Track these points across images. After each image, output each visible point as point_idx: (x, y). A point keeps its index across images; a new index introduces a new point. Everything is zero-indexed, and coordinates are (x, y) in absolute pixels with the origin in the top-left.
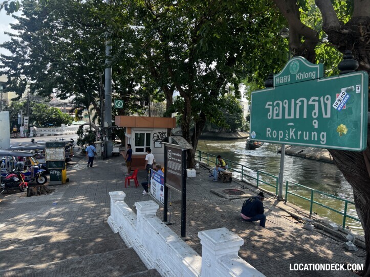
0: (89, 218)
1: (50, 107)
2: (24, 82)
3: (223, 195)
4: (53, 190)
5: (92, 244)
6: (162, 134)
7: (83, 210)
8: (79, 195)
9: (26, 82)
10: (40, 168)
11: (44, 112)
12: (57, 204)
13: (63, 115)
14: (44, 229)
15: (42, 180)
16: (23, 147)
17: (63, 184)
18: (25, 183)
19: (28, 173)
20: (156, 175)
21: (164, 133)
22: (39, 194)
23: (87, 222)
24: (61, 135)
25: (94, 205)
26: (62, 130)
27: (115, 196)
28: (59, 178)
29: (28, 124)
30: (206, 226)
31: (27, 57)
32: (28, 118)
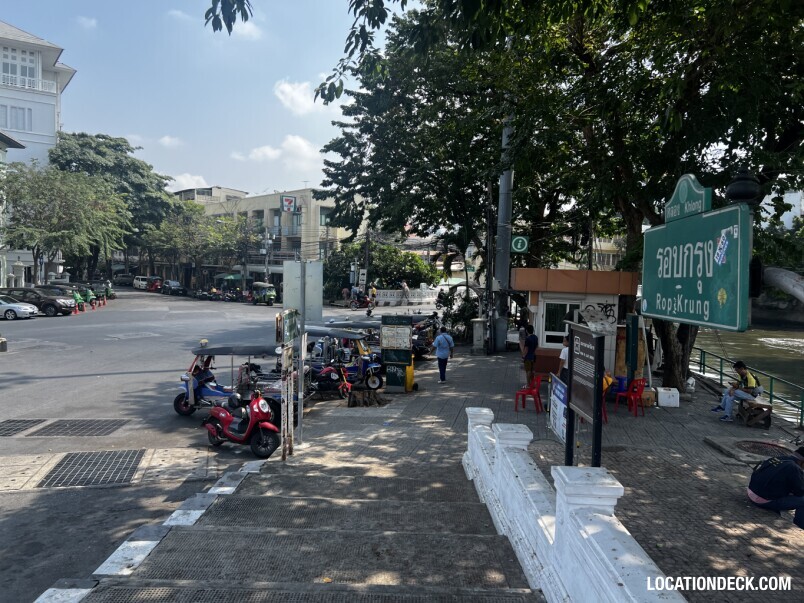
0: (437, 453)
1: (403, 252)
2: (359, 209)
3: (733, 452)
4: (390, 401)
5: (426, 489)
6: (606, 307)
7: (430, 438)
8: (429, 415)
9: (364, 208)
10: (373, 361)
11: (391, 260)
12: (390, 424)
13: (424, 266)
14: (363, 459)
15: (374, 382)
16: (350, 322)
17: (407, 392)
18: (349, 385)
19: (354, 369)
20: (559, 387)
21: (611, 305)
22: (366, 404)
23: (432, 460)
24: (420, 304)
25: (450, 434)
26: (420, 296)
27: (476, 416)
28: (401, 381)
29: (365, 282)
30: (655, 500)
31: (366, 162)
32: (365, 271)
